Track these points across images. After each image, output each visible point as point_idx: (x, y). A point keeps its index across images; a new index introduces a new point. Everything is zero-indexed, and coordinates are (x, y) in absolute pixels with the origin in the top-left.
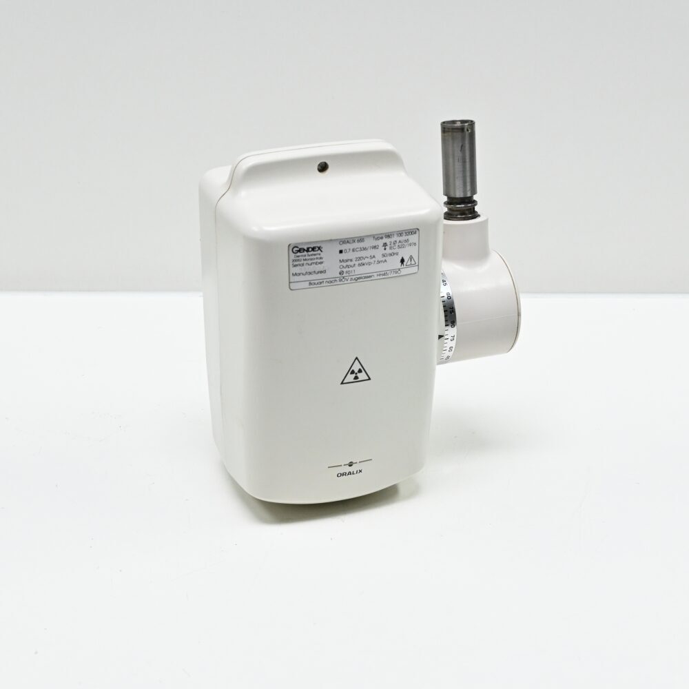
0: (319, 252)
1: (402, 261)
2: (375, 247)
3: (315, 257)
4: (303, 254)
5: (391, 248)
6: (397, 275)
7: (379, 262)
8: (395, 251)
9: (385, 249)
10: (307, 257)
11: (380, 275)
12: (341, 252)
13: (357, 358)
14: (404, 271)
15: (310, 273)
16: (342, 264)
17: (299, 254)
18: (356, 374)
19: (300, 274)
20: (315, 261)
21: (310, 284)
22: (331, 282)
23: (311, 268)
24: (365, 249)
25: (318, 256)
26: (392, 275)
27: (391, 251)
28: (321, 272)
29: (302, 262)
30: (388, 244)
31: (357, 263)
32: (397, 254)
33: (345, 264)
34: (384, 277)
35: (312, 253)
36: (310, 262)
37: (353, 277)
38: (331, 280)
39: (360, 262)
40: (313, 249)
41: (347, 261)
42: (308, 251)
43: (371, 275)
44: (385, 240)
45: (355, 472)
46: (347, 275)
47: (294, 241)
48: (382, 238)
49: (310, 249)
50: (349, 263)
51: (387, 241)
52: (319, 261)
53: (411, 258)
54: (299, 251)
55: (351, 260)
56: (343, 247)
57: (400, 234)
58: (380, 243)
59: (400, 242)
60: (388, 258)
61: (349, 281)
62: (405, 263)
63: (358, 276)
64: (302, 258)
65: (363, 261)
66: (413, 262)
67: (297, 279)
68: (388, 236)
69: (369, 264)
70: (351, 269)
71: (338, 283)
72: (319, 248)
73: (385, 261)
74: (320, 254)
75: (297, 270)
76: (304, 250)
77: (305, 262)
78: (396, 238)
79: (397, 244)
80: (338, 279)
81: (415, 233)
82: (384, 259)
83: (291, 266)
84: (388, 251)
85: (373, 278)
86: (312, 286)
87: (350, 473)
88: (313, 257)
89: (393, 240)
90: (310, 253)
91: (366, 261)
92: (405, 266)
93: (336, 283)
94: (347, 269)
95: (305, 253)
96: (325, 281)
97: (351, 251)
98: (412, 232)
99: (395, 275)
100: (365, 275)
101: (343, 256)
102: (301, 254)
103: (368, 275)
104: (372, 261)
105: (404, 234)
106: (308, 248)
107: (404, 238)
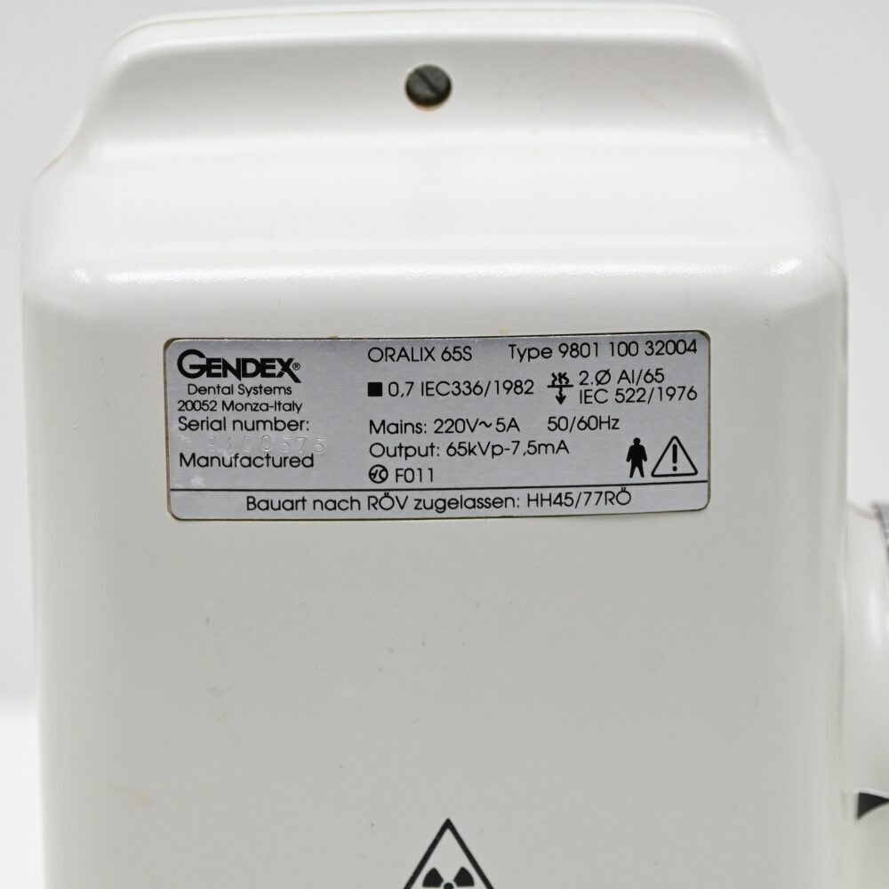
0: (286, 380)
1: (637, 455)
2: (516, 387)
3: (271, 399)
4: (223, 382)
5: (584, 398)
6: (617, 508)
7: (535, 448)
8: (603, 412)
9: (561, 399)
10: (237, 398)
11: (539, 500)
12: (375, 389)
13: (448, 825)
14: (644, 497)
15: (252, 462)
16: (383, 438)
17: (204, 381)
18: (449, 888)
19: (209, 461)
20: (270, 415)
21: (252, 504)
22: (336, 505)
23: (251, 443)
24: (474, 389)
25: (284, 398)
26: (591, 508)
27: (586, 411)
28: (295, 462)
29: (220, 414)
30: (574, 379)
31: (443, 441)
32: (613, 424)
33: (391, 441)
34: (556, 509)
35: (258, 381)
36: (249, 416)
37: (428, 497)
38: (338, 496)
39: (456, 439)
40: (263, 367)
41: (400, 428)
42: (240, 371)
43: (503, 494)
44: (559, 363)
46: (402, 484)
47: (189, 330)
48: (546, 353)
49: (251, 368)
50: (408, 438)
51: (571, 367)
52: (287, 416)
53: (675, 446)
54: (207, 369)
55: (418, 428)
56: (384, 373)
57: (626, 345)
58: (540, 372)
59: (624, 375)
60: (574, 438)
61: (409, 510)
62: (648, 466)
63: (448, 495)
64: (220, 398)
65: (469, 438)
66: (683, 466)
67: (197, 478)
68: (574, 348)
69: (495, 450)
70: (415, 462)
71: (365, 513)
72: (286, 366)
73: (563, 446)
74: (288, 391)
75: (203, 443)
76: (226, 366)
77: (231, 415)
78: (604, 360)
79: (612, 387)
80: (363, 497)
81: (692, 348)
82: (555, 438)
83: (175, 425)
84: (573, 407)
85: (510, 510)
86: (257, 513)
88: (261, 398)
89: (593, 364)
90: (249, 383)
91: (481, 436)
92: (648, 478)
93: (355, 513)
94: (400, 462)
95: (231, 379)
96: (310, 497)
97: (417, 388)
98: (687, 343)
99: (603, 508)
100: (476, 494)
101: (383, 408)
102: (213, 382)
103: (492, 495)
104: (505, 439)
105: (643, 348)
106: (242, 363)
107: (641, 362)
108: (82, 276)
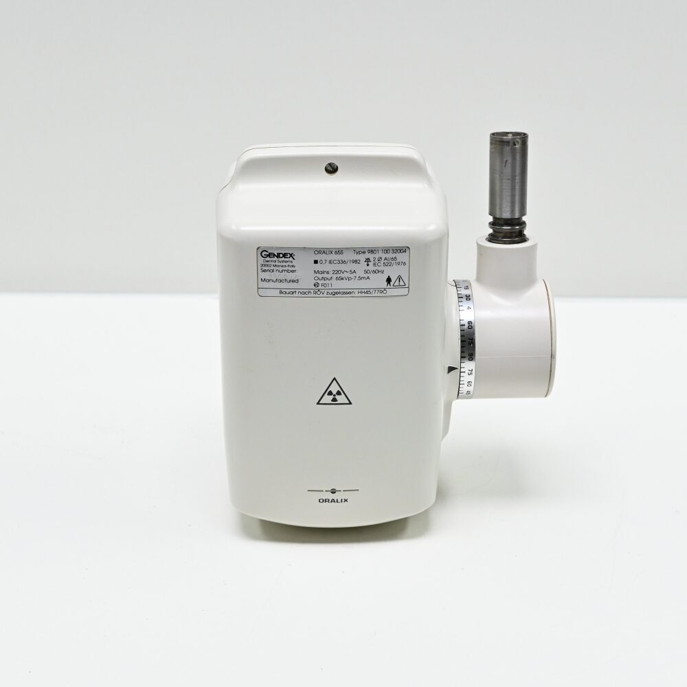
0: (291, 259)
1: (389, 280)
2: (355, 262)
3: (287, 264)
4: (273, 259)
5: (375, 265)
6: (383, 295)
7: (360, 278)
8: (380, 269)
9: (368, 265)
10: (277, 263)
11: (361, 292)
12: (316, 262)
13: (335, 379)
14: (391, 292)
15: (281, 281)
16: (317, 275)
17: (268, 259)
18: (334, 395)
19: (269, 280)
20: (287, 268)
21: (281, 292)
22: (304, 293)
23: (282, 276)
24: (344, 262)
25: (290, 264)
26: (376, 295)
27: (375, 268)
28: (293, 281)
29: (272, 268)
30: (372, 260)
31: (335, 276)
32: (382, 272)
33: (320, 276)
34: (366, 295)
35: (283, 259)
36: (281, 269)
37: (330, 291)
38: (305, 291)
39: (338, 276)
40: (284, 255)
41: (323, 272)
42: (278, 256)
43: (351, 291)
44: (367, 255)
45: (339, 500)
46: (323, 287)
47: (264, 245)
48: (364, 252)
49: (281, 255)
50: (325, 275)
51: (371, 256)
52: (291, 269)
53: (400, 278)
54: (269, 255)
55: (328, 273)
56: (318, 257)
57: (386, 251)
58: (362, 257)
59: (386, 259)
60: (371, 276)
61: (325, 295)
62: (392, 283)
63: (336, 291)
64: (272, 263)
65: (341, 275)
66: (402, 283)
67: (265, 285)
68: (372, 251)
69: (349, 279)
70: (327, 282)
71: (312, 295)
72: (291, 255)
73: (368, 278)
74: (292, 262)
75: (266, 275)
76: (274, 255)
77: (276, 268)
78: (380, 254)
79: (382, 262)
80: (312, 291)
81: (405, 251)
82: (366, 276)
83: (260, 270)
84: (371, 267)
85: (353, 295)
86: (281, 295)
87: (333, 501)
88: (284, 264)
89: (377, 256)
90: (280, 259)
91: (346, 275)
92: (392, 287)
93: (310, 295)
94: (323, 282)
95: (276, 258)
96: (297, 291)
97: (328, 262)
98: (403, 250)
99: (379, 295)
100: (344, 291)
101: (318, 267)
102: (271, 259)
103: (348, 291)
104: (352, 276)
105: (391, 251)
106: (279, 254)
107: (390, 255)
108: (234, 227)
